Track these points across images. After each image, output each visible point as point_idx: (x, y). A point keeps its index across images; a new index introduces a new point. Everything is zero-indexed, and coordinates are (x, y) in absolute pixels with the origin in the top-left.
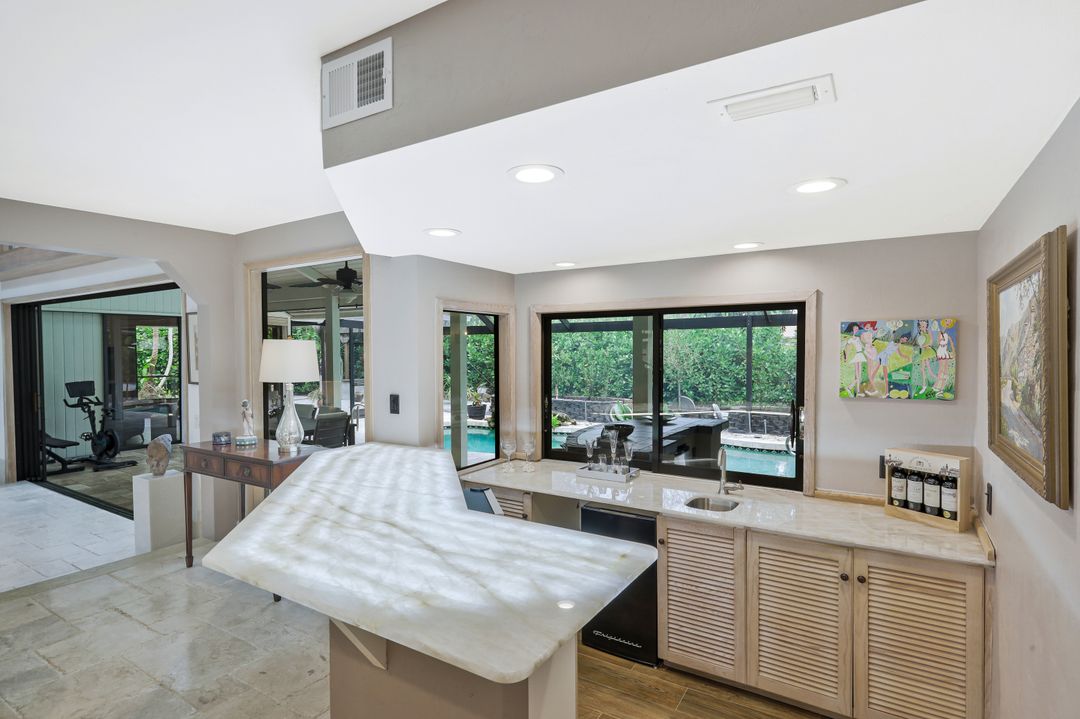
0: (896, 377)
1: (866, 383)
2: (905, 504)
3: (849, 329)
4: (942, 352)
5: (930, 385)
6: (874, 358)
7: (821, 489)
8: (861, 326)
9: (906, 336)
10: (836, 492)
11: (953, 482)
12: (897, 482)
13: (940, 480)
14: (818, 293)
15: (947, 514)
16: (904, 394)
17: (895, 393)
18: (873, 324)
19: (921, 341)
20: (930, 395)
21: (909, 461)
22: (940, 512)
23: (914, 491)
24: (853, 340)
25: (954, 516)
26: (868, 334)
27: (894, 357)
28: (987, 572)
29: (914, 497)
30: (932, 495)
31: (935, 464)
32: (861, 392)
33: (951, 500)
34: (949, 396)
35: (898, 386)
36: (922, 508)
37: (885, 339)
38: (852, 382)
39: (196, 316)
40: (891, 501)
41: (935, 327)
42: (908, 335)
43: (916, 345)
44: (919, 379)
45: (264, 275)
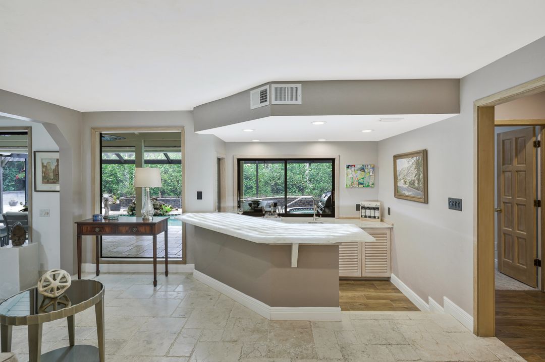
0: (360, 181)
1: (353, 183)
2: (365, 217)
3: (348, 167)
4: (371, 174)
5: (369, 183)
6: (355, 176)
7: (341, 216)
8: (351, 166)
9: (362, 169)
10: (344, 216)
11: (378, 209)
12: (363, 211)
13: (374, 209)
14: (339, 156)
15: (377, 218)
16: (362, 186)
17: (360, 186)
18: (354, 166)
19: (366, 171)
20: (368, 186)
21: (367, 204)
22: (375, 217)
23: (368, 213)
24: (349, 170)
25: (378, 218)
26: (353, 168)
27: (360, 175)
28: (391, 229)
29: (368, 214)
30: (372, 213)
31: (373, 205)
32: (351, 186)
33: (377, 214)
34: (373, 186)
35: (361, 184)
36: (370, 217)
37: (357, 170)
38: (349, 183)
39: (58, 153)
40: (362, 216)
41: (369, 167)
42: (363, 169)
43: (365, 172)
44: (366, 182)
45: (101, 134)
